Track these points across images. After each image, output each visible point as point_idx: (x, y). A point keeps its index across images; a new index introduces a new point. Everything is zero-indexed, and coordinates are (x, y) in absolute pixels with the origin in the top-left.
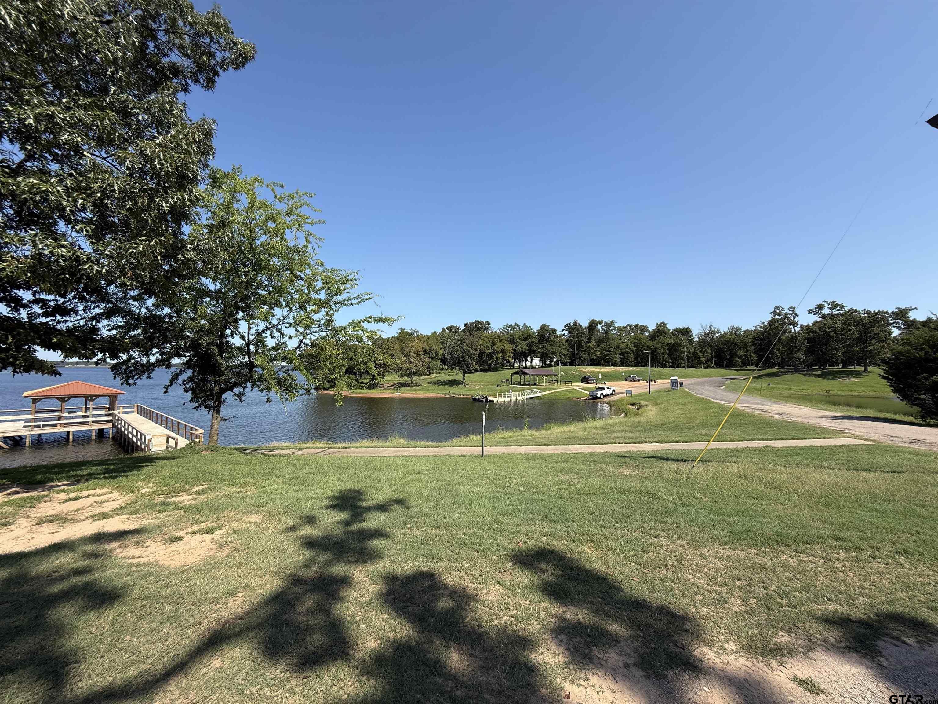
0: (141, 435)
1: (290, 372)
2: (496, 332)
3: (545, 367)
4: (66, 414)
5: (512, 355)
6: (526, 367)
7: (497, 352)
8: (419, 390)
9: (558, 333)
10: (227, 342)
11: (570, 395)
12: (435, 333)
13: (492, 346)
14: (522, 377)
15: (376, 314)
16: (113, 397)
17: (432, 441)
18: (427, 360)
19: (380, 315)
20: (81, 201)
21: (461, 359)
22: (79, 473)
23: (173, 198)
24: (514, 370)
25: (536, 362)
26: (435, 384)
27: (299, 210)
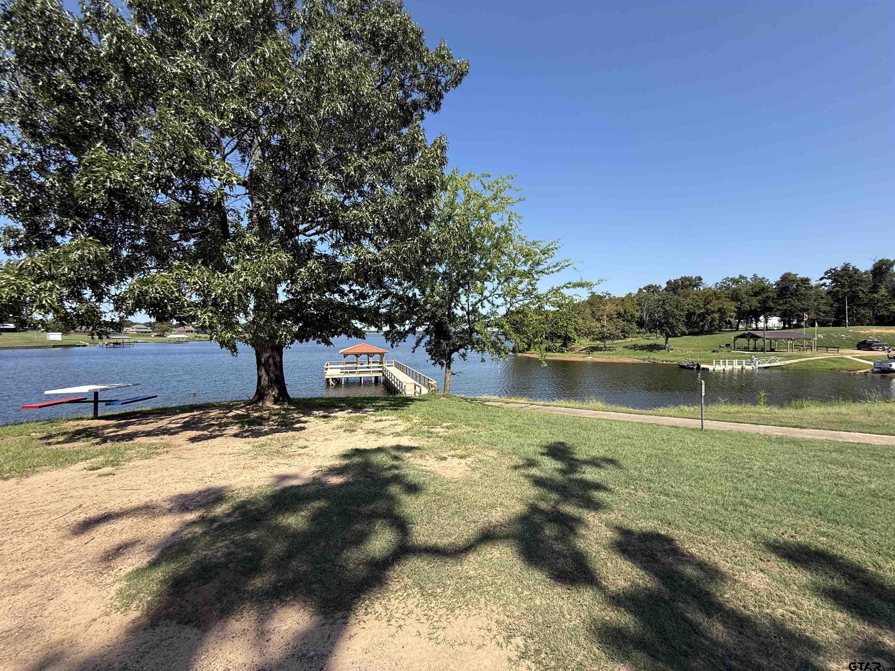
0: (400, 382)
1: (499, 336)
2: (710, 288)
3: (788, 328)
4: (359, 366)
5: (734, 315)
6: (757, 329)
7: (713, 312)
8: (613, 354)
9: (813, 283)
10: (453, 312)
11: (835, 365)
12: (630, 294)
13: (705, 305)
14: (752, 341)
15: (576, 280)
16: (382, 355)
17: (633, 408)
18: (621, 323)
19: (579, 281)
20: (377, 219)
21: (663, 321)
22: (377, 404)
23: (426, 205)
24: (739, 333)
25: (774, 322)
26: (631, 348)
27: (503, 193)
